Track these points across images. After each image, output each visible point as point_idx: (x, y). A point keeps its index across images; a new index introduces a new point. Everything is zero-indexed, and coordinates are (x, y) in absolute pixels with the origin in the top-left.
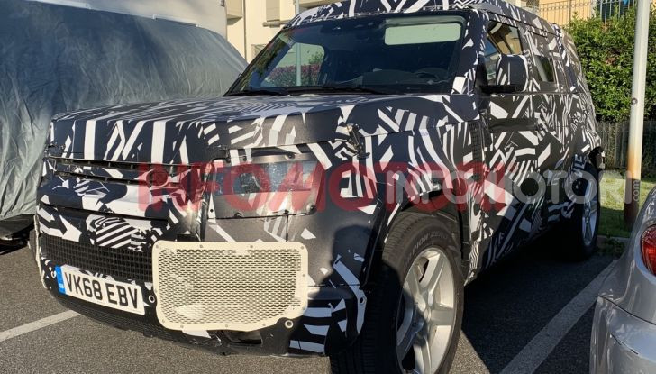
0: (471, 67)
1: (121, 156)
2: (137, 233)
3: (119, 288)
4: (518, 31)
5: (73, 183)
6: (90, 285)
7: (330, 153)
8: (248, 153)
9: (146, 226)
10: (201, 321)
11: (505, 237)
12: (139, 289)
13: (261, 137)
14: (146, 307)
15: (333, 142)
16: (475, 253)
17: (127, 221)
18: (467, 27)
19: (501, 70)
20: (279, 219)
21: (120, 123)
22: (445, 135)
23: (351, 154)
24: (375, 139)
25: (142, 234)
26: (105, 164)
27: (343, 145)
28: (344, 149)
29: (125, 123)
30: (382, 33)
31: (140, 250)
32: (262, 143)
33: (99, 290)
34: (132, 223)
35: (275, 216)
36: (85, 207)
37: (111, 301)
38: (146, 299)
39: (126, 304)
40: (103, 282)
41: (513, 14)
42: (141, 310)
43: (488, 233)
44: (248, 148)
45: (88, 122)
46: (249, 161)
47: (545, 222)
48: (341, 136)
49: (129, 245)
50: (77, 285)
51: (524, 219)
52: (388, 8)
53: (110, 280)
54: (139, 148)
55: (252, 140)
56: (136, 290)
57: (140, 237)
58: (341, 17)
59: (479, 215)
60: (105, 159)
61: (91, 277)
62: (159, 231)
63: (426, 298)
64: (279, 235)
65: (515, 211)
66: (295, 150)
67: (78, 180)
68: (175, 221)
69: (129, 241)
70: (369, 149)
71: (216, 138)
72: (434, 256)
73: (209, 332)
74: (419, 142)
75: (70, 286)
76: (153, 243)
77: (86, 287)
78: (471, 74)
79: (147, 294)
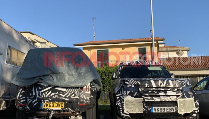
1: (163, 86)
3: (170, 108)
13: (186, 83)
21: (160, 81)
25: (175, 98)
30: (147, 68)
31: (175, 101)
33: (164, 110)
36: (161, 95)
37: (167, 111)
38: (176, 109)
39: (171, 111)
40: (166, 108)
54: (167, 85)
58: (139, 64)
61: (162, 107)
62: (179, 97)
68: (181, 95)
69: (172, 100)
71: (181, 83)
75: (155, 110)
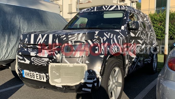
0: (126, 24)
1: (41, 43)
2: (45, 61)
3: (39, 75)
4: (137, 16)
5: (27, 49)
6: (32, 75)
7: (93, 42)
8: (73, 42)
9: (47, 60)
10: (60, 83)
11: (134, 66)
12: (45, 75)
13: (76, 38)
14: (46, 80)
15: (94, 40)
16: (127, 70)
17: (42, 58)
18: (124, 14)
19: (133, 25)
20: (80, 58)
21: (40, 35)
22: (120, 40)
23: (98, 43)
24: (103, 40)
25: (46, 61)
26: (36, 45)
27: (96, 41)
28: (96, 42)
29: (42, 35)
30: (103, 15)
31: (46, 66)
32: (76, 40)
33: (34, 76)
34: (43, 59)
35: (80, 57)
36: (31, 55)
37: (37, 78)
38: (46, 78)
39: (41, 79)
40: (35, 74)
41: (136, 11)
42: (45, 81)
43: (130, 65)
44: (73, 41)
45: (32, 35)
46: (73, 44)
47: (144, 63)
48: (96, 38)
49: (43, 64)
50: (28, 75)
51: (139, 62)
52: (105, 9)
53: (37, 73)
54: (46, 41)
55: (74, 39)
56: (44, 76)
57: (46, 62)
58: (93, 11)
59: (128, 60)
60: (36, 43)
61: (32, 73)
62: (51, 61)
63: (115, 79)
64: (80, 62)
65: (136, 60)
66: (84, 41)
67: (29, 49)
68: (55, 58)
69: (43, 63)
70: (102, 42)
71: (65, 38)
72: (117, 69)
73: (62, 86)
74: (114, 41)
75: (26, 75)
76: (49, 64)
77: (30, 75)
78: (126, 25)
79: (47, 76)
